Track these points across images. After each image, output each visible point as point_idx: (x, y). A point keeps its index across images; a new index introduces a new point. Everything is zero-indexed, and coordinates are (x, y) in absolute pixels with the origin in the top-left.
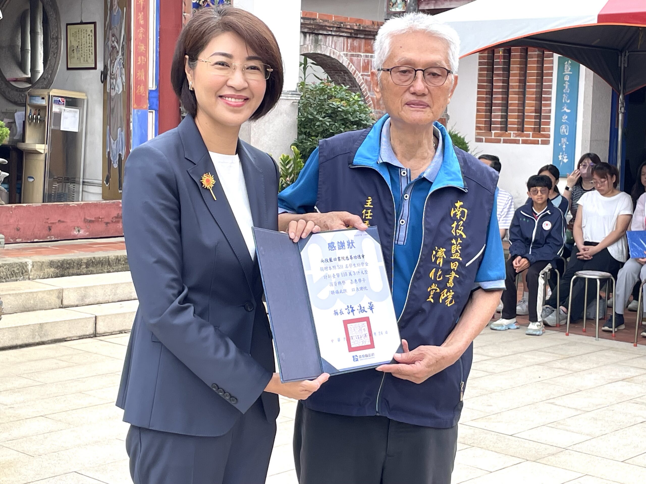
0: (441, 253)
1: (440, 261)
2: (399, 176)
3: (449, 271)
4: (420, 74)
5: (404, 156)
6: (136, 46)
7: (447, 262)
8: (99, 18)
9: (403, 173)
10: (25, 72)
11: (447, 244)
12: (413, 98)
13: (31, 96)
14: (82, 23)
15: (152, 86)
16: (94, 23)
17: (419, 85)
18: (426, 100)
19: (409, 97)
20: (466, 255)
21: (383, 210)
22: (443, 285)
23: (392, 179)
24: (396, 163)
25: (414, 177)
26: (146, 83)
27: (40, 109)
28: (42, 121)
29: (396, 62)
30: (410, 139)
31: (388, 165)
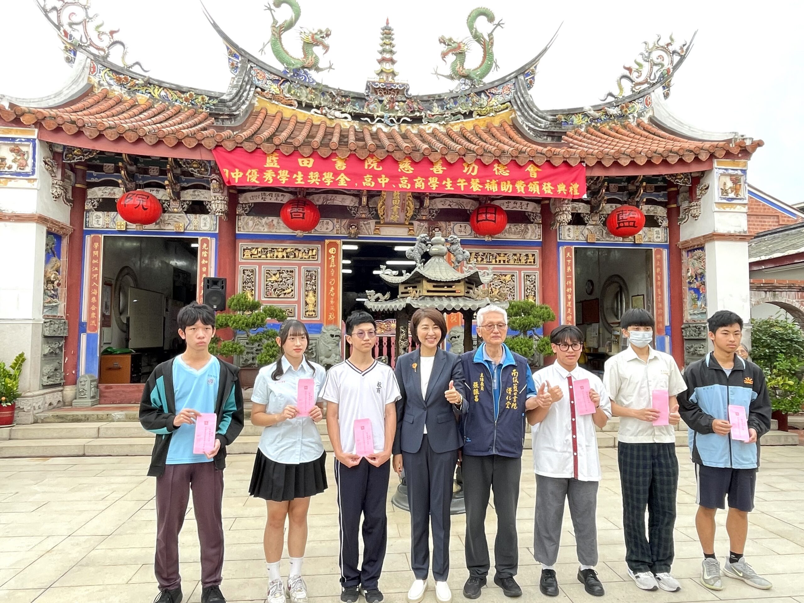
0: (510, 389)
1: (510, 393)
2: (491, 364)
3: (513, 396)
4: (496, 326)
5: (492, 356)
6: (657, 305)
7: (512, 393)
8: (645, 293)
9: (493, 363)
10: (618, 319)
11: (512, 386)
12: (494, 335)
13: (614, 330)
14: (638, 295)
15: (667, 323)
16: (643, 295)
17: (496, 330)
18: (499, 335)
19: (492, 335)
20: (519, 389)
21: (487, 377)
22: (512, 401)
23: (489, 366)
24: (489, 359)
25: (497, 364)
26: (663, 322)
27: (617, 336)
28: (618, 342)
29: (486, 323)
30: (492, 349)
31: (487, 361)
